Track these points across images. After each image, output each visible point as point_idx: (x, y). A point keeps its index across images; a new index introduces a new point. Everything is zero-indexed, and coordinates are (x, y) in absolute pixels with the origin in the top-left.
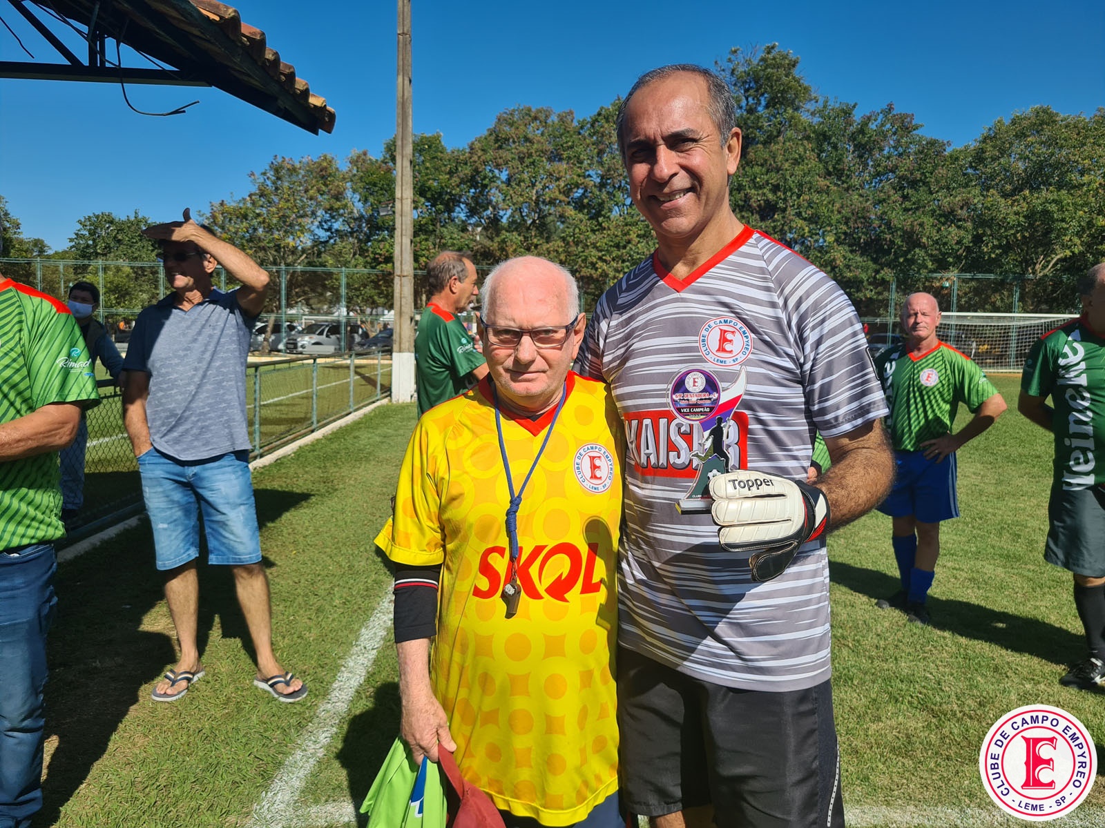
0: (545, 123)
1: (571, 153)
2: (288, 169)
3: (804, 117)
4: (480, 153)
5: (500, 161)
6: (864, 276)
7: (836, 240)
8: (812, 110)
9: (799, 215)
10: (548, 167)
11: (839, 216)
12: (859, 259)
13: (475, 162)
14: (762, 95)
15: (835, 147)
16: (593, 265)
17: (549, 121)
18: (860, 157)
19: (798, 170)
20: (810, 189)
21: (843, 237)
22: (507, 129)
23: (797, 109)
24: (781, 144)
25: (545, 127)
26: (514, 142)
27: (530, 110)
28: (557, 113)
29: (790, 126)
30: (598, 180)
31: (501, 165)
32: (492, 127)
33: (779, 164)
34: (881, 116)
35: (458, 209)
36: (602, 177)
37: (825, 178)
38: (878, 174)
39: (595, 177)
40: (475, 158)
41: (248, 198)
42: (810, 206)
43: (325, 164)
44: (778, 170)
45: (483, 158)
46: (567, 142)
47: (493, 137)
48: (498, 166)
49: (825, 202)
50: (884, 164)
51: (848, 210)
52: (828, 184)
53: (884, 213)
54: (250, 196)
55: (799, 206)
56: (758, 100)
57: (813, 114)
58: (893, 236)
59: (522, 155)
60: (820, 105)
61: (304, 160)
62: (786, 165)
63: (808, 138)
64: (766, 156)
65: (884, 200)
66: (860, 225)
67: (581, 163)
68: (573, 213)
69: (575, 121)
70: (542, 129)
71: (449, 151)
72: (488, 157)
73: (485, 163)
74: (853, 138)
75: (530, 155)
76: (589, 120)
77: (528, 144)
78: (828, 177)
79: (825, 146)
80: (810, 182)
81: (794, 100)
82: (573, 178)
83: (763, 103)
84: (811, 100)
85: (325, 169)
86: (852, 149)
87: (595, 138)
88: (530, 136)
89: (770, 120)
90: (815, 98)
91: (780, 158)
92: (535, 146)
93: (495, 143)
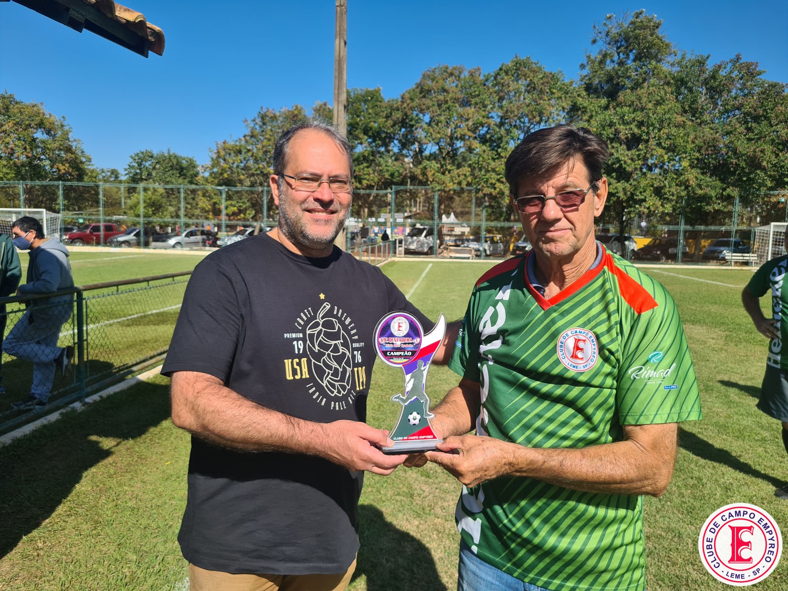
0: (458, 78)
1: (477, 100)
2: (271, 117)
3: (665, 67)
4: (409, 101)
5: (424, 107)
6: (713, 193)
7: (690, 165)
8: (671, 62)
9: (659, 144)
10: (460, 110)
11: (693, 145)
12: (708, 179)
13: (405, 108)
14: (631, 51)
15: (690, 90)
16: (493, 186)
17: (462, 76)
18: (712, 97)
19: (659, 109)
20: (669, 125)
21: (696, 162)
22: (429, 83)
23: (659, 61)
24: (646, 89)
25: (459, 80)
26: (435, 92)
27: (447, 68)
28: (468, 69)
29: (654, 74)
30: (499, 120)
31: (424, 110)
32: (418, 81)
33: (644, 104)
34: (730, 64)
35: (392, 144)
36: (502, 118)
37: (682, 115)
38: (727, 111)
39: (496, 117)
40: (405, 105)
41: (243, 139)
42: (668, 138)
43: (296, 112)
44: (642, 109)
45: (411, 105)
46: (475, 92)
47: (418, 90)
48: (422, 111)
49: (682, 135)
50: (732, 103)
51: (700, 140)
52: (684, 119)
53: (731, 142)
54: (245, 136)
55: (660, 138)
56: (628, 55)
57: (672, 65)
58: (739, 160)
59: (440, 102)
60: (678, 58)
61: (282, 110)
62: (650, 106)
63: (668, 84)
64: (633, 98)
65: (731, 132)
66: (710, 152)
67: (485, 106)
68: (478, 145)
69: (482, 75)
70: (457, 82)
71: (386, 100)
72: (414, 104)
73: (412, 109)
74: (706, 82)
75: (446, 102)
76: (493, 74)
77: (445, 94)
78: (684, 114)
79: (682, 89)
80: (670, 119)
81: (657, 55)
82: (478, 119)
83: (632, 56)
84: (671, 54)
85: (296, 116)
86: (704, 92)
87: (497, 88)
88: (446, 87)
89: (636, 70)
90: (674, 52)
91: (644, 100)
92: (450, 95)
93: (420, 93)
